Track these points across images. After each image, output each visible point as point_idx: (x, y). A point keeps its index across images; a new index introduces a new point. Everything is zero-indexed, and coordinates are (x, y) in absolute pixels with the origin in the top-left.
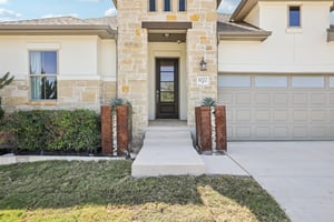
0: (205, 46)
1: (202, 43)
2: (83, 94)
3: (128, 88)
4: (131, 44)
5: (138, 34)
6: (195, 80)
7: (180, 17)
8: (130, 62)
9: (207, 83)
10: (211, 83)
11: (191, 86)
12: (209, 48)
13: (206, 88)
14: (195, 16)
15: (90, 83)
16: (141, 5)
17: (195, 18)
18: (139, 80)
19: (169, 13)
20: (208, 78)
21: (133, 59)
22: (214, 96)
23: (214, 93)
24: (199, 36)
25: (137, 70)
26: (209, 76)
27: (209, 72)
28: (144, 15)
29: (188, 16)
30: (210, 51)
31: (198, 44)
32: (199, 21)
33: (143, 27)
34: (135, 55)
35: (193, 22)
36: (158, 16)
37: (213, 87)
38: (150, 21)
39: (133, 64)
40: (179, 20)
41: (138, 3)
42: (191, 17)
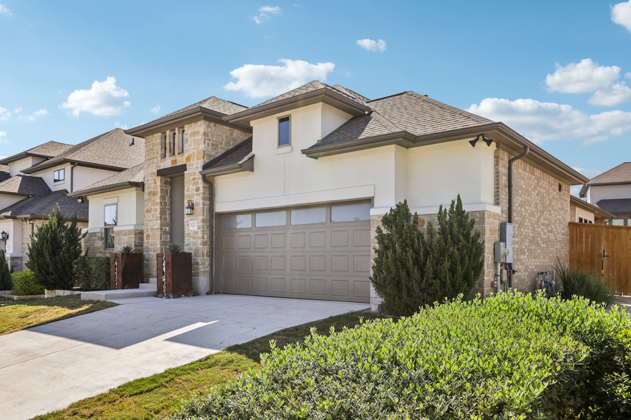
0: (195, 187)
1: (193, 185)
3: (149, 236)
4: (152, 193)
5: (155, 183)
6: (188, 225)
7: (180, 160)
8: (151, 211)
10: (199, 228)
11: (186, 232)
12: (198, 189)
14: (188, 156)
17: (188, 159)
18: (155, 227)
19: (173, 158)
20: (196, 221)
21: (153, 208)
22: (200, 240)
23: (199, 238)
24: (192, 177)
25: (155, 218)
26: (197, 219)
27: (197, 216)
28: (158, 163)
29: (184, 157)
30: (198, 192)
31: (191, 186)
32: (191, 162)
33: (157, 176)
34: (154, 204)
35: (187, 163)
36: (166, 162)
37: (200, 231)
38: (161, 168)
39: (153, 212)
40: (178, 164)
41: (156, 151)
42: (186, 159)
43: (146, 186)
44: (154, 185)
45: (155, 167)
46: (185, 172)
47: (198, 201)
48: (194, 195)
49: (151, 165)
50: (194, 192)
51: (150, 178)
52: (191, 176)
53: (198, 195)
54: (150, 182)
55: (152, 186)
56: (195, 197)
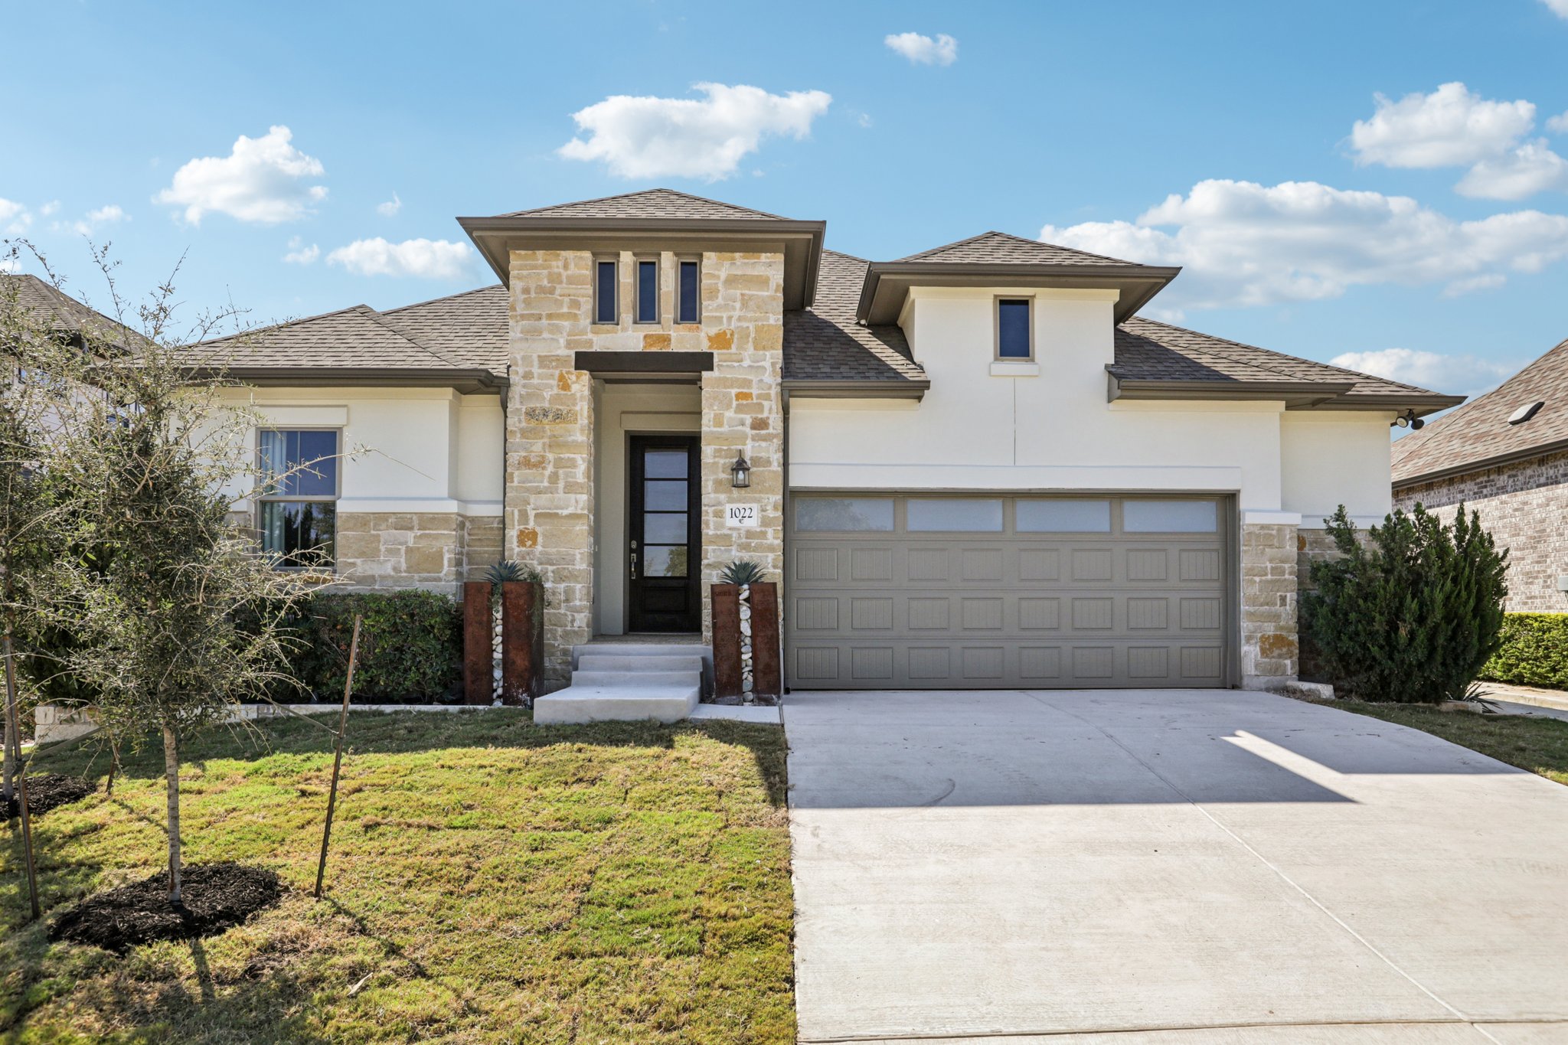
0: (748, 419)
1: (739, 409)
2: (409, 550)
3: (533, 536)
4: (545, 414)
5: (565, 386)
6: (719, 514)
7: (683, 340)
8: (541, 464)
9: (753, 523)
10: (765, 522)
11: (709, 532)
12: (760, 424)
13: (750, 534)
14: (722, 334)
15: (429, 521)
16: (575, 304)
17: (722, 340)
18: (565, 512)
19: (652, 329)
20: (755, 506)
21: (550, 456)
22: (771, 556)
23: (771, 549)
24: (734, 391)
25: (561, 485)
26: (758, 501)
27: (760, 492)
28: (583, 332)
29: (703, 334)
30: (763, 432)
31: (730, 414)
32: (734, 349)
33: (577, 368)
34: (555, 444)
35: (716, 352)
36: (620, 334)
37: (770, 532)
38: (596, 348)
39: (550, 469)
40: (675, 347)
41: (567, 299)
42: (710, 339)
43: (516, 391)
44: (556, 391)
45: (562, 342)
46: (705, 374)
47: (763, 454)
48: (746, 438)
49: (545, 335)
50: (747, 430)
51: (536, 370)
52: (732, 386)
53: (764, 439)
54: (535, 381)
55: (547, 394)
56: (749, 442)
